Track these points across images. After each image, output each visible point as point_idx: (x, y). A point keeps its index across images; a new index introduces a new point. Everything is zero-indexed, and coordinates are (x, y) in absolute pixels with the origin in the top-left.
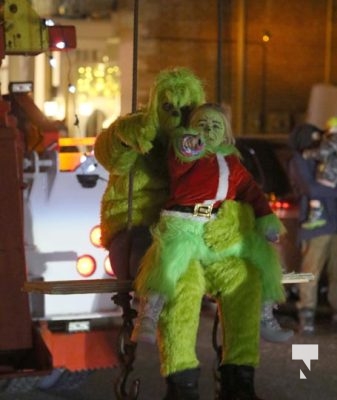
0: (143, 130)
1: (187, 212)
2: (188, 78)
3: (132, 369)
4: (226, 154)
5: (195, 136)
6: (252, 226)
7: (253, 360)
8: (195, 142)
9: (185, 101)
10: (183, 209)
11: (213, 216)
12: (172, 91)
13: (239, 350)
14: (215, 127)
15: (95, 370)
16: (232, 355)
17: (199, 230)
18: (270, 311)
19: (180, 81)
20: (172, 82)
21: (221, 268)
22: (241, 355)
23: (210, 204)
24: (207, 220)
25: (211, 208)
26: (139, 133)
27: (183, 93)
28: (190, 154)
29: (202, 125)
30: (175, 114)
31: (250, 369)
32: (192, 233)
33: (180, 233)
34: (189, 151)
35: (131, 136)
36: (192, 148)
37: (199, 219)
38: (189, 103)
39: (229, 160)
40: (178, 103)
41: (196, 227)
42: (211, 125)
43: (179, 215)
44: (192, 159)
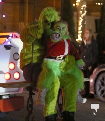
0: (39, 31)
1: (54, 59)
2: (53, 12)
3: (32, 113)
4: (66, 39)
5: (58, 33)
6: (74, 63)
7: (74, 110)
8: (58, 35)
9: (52, 20)
10: (52, 58)
11: (63, 60)
12: (48, 16)
13: (70, 107)
14: (63, 29)
15: (9, 112)
16: (67, 108)
17: (58, 65)
18: (79, 92)
19: (51, 13)
20: (48, 13)
21: (64, 78)
22: (70, 109)
23: (62, 56)
24: (61, 62)
25: (62, 58)
26: (37, 32)
27: (52, 17)
28: (56, 40)
29: (58, 28)
30: (49, 24)
31: (73, 113)
32: (56, 67)
33: (52, 67)
34: (56, 39)
35: (35, 33)
36: (57, 38)
37: (58, 62)
38: (54, 21)
39: (68, 40)
40: (50, 20)
41: (57, 64)
42: (61, 28)
43: (51, 60)
44: (57, 41)
